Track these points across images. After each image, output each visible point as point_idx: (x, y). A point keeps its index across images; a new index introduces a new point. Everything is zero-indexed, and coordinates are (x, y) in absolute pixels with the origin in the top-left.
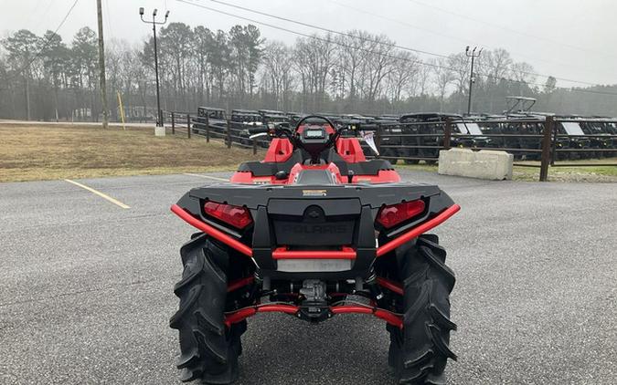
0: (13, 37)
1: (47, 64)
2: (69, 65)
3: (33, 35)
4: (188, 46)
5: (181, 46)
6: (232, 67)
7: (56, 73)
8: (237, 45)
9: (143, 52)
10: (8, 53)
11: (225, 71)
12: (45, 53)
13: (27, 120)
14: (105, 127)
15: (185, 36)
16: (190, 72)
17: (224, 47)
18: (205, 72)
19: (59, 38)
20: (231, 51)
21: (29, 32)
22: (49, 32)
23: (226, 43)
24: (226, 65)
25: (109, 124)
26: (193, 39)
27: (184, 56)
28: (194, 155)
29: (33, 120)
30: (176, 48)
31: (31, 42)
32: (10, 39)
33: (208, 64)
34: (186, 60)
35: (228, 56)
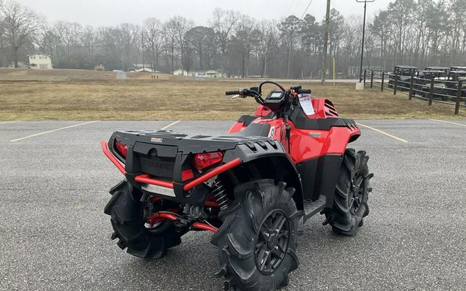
0: (284, 21)
1: (303, 39)
2: (318, 38)
3: (297, 19)
4: (411, 15)
5: (404, 16)
6: (448, 29)
7: (308, 44)
8: (456, 10)
9: (373, 24)
10: (281, 32)
11: (441, 34)
12: (304, 30)
13: (286, 78)
14: (322, 83)
15: (409, 7)
16: (410, 36)
17: (443, 13)
18: (423, 36)
19: (313, 19)
20: (448, 16)
21: (294, 17)
22: (308, 15)
23: (446, 10)
24: (443, 28)
25: (326, 81)
26: (415, 10)
27: (406, 24)
28: (375, 106)
29: (289, 78)
30: (400, 18)
31: (295, 24)
32: (283, 23)
33: (427, 29)
34: (407, 27)
35: (445, 20)
